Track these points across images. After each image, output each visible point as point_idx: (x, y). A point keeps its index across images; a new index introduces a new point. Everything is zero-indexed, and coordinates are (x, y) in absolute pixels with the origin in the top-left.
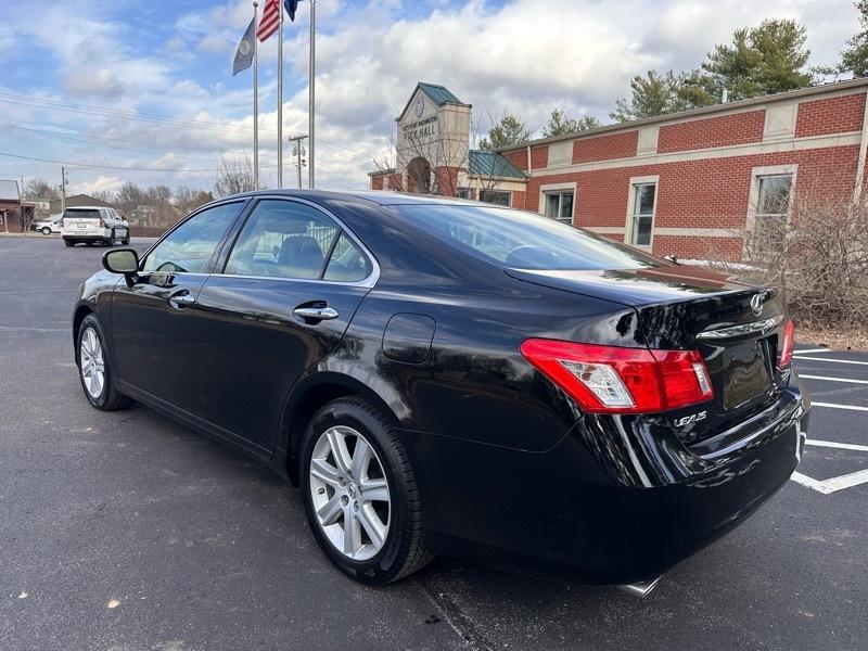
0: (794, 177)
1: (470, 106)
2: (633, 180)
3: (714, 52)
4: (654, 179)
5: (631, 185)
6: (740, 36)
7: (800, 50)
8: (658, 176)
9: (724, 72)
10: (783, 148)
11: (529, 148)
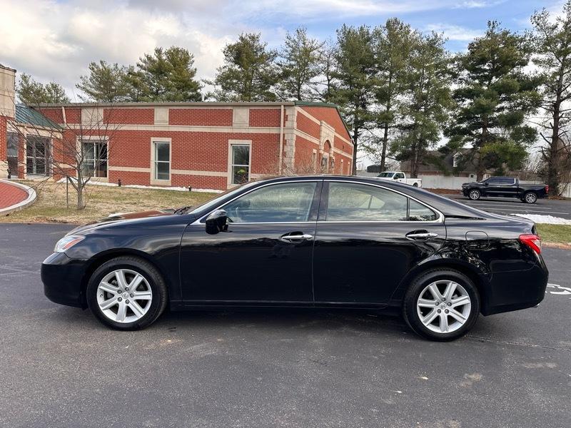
0: (251, 146)
1: (15, 71)
2: (153, 139)
3: (144, 58)
4: (168, 140)
5: (152, 143)
6: (159, 51)
7: (192, 67)
8: (171, 139)
9: (152, 72)
10: (244, 131)
11: (63, 108)
